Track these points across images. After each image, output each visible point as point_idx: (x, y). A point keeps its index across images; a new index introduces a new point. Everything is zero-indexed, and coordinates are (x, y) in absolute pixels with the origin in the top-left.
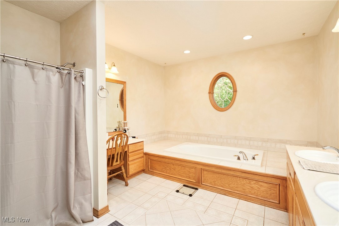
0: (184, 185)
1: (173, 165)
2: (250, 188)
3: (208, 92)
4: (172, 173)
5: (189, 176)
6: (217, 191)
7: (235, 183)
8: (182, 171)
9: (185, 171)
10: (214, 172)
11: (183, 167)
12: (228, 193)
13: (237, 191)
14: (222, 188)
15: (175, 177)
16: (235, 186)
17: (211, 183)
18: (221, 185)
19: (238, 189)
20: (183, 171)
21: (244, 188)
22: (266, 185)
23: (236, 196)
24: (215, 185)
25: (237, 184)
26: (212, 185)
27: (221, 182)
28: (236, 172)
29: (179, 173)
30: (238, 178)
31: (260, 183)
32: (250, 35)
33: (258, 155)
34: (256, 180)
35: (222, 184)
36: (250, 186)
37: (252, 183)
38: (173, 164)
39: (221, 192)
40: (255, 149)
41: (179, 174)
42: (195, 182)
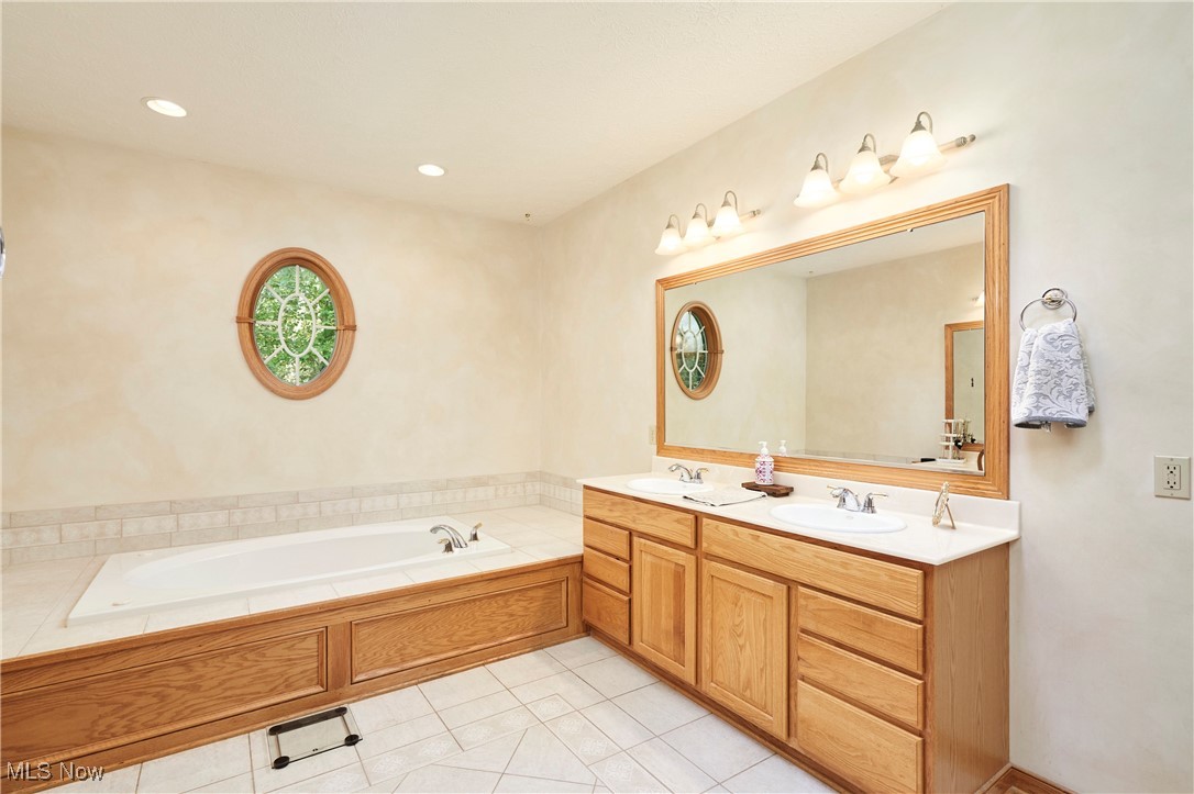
0: (275, 731)
1: (181, 669)
2: (506, 618)
3: (236, 315)
4: (178, 713)
5: (286, 680)
6: (413, 677)
7: (467, 624)
8: (245, 672)
9: (265, 665)
10: (401, 617)
11: (251, 656)
12: (447, 664)
13: (475, 644)
14: (429, 660)
15: (206, 719)
16: (469, 632)
17: (387, 663)
18: (426, 651)
19: (476, 637)
20: (254, 670)
21: (492, 626)
22: (540, 593)
23: (472, 660)
24: (403, 661)
25: (472, 625)
26: (393, 666)
27: (425, 641)
28: (474, 585)
29: (226, 690)
30: (478, 603)
31: (530, 594)
32: (441, 167)
33: (480, 525)
34: (519, 590)
35: (430, 644)
36: (507, 614)
37: (512, 601)
38: (184, 664)
39: (428, 673)
40: (414, 518)
41: (228, 693)
42: (322, 689)
